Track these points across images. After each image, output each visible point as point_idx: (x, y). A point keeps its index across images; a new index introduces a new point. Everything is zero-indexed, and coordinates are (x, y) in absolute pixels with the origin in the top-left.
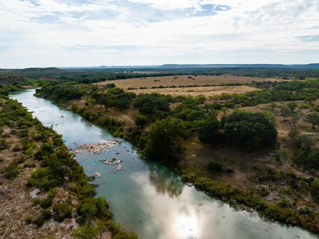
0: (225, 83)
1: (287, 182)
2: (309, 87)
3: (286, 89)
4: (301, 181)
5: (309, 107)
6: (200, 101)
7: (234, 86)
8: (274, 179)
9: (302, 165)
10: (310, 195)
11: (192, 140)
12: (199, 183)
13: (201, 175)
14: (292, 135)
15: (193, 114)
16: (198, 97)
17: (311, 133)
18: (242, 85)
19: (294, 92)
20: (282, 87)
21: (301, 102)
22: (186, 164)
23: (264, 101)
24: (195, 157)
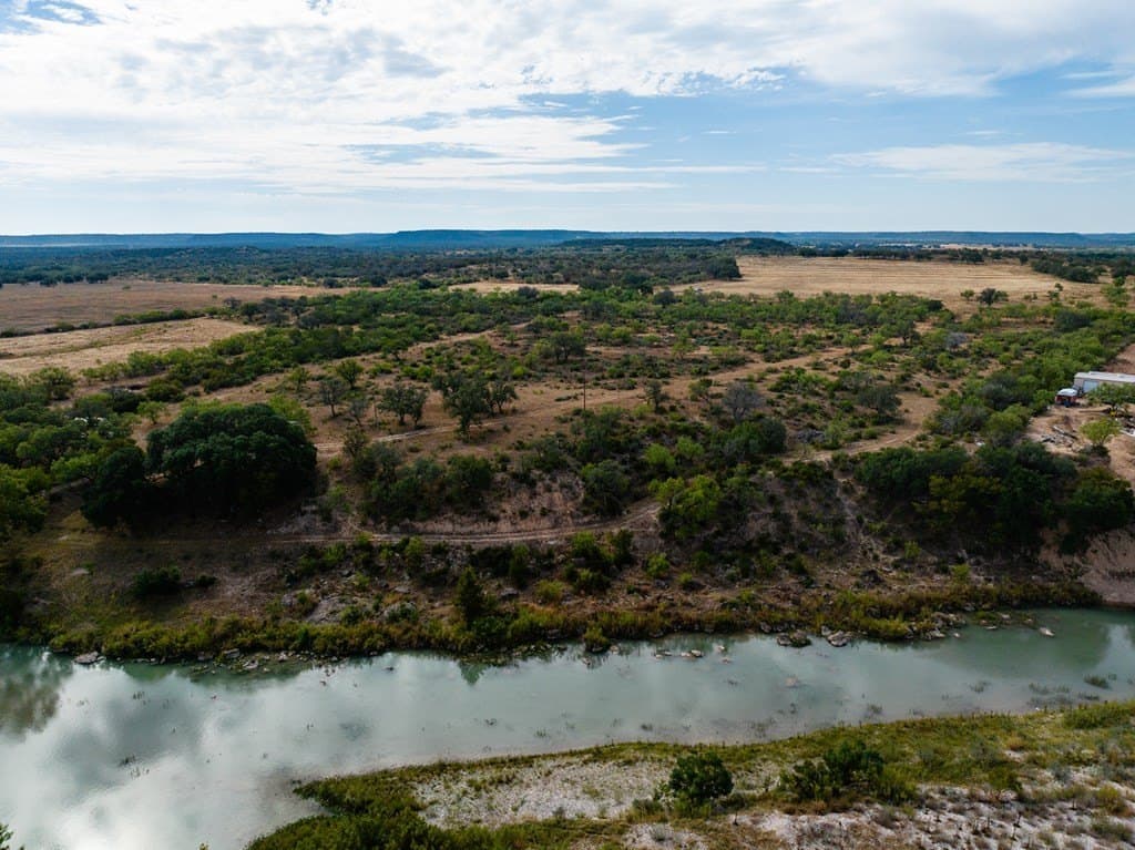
0: (134, 313)
1: (356, 566)
2: (395, 309)
3: (334, 321)
4: (383, 555)
5: (393, 370)
6: (50, 391)
7: (169, 323)
8: (325, 569)
9: (383, 517)
10: (407, 578)
11: (60, 528)
12: (118, 643)
13: (117, 620)
14: (353, 448)
15: (40, 442)
16: (39, 379)
17: (397, 437)
18: (196, 315)
19: (356, 329)
20: (322, 315)
21: (375, 358)
22: (58, 605)
23: (272, 367)
24: (84, 575)
